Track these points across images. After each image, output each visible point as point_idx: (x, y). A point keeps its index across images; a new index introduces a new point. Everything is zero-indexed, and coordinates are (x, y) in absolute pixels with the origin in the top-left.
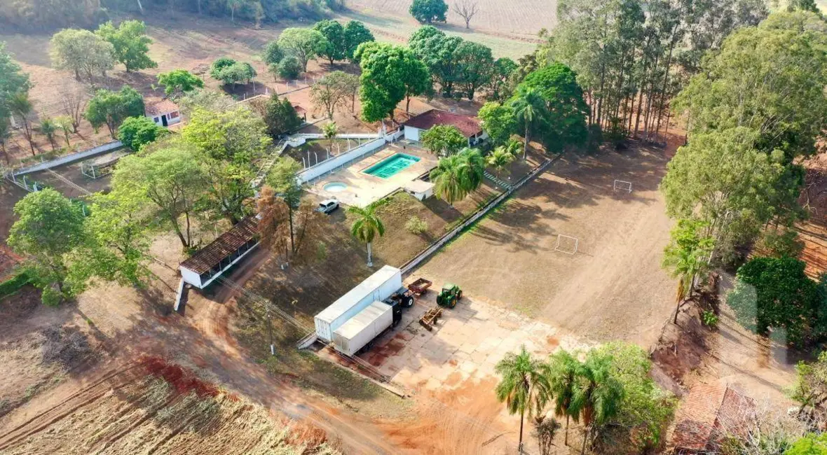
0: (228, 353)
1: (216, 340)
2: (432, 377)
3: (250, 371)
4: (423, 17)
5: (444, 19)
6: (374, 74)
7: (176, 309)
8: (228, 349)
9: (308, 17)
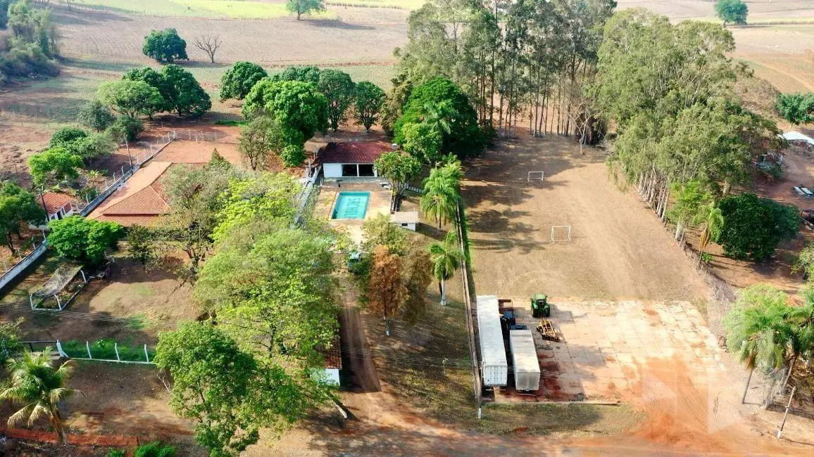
0: (445, 436)
1: (419, 429)
2: (611, 378)
3: (485, 442)
4: (165, 57)
5: (185, 57)
6: (290, 114)
7: (346, 417)
8: (439, 432)
9: (36, 72)
